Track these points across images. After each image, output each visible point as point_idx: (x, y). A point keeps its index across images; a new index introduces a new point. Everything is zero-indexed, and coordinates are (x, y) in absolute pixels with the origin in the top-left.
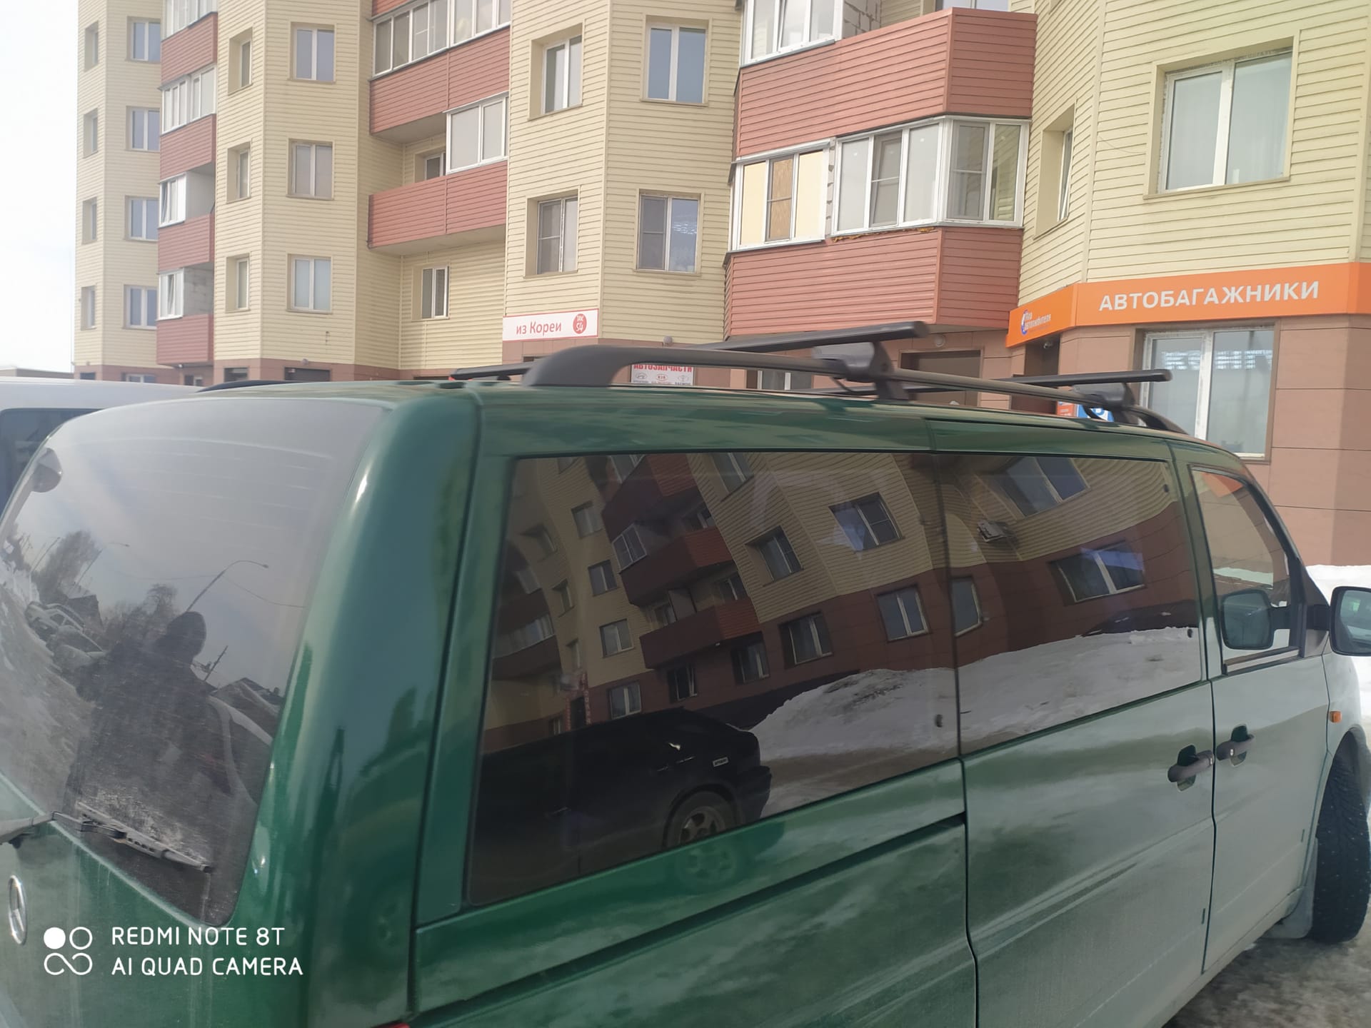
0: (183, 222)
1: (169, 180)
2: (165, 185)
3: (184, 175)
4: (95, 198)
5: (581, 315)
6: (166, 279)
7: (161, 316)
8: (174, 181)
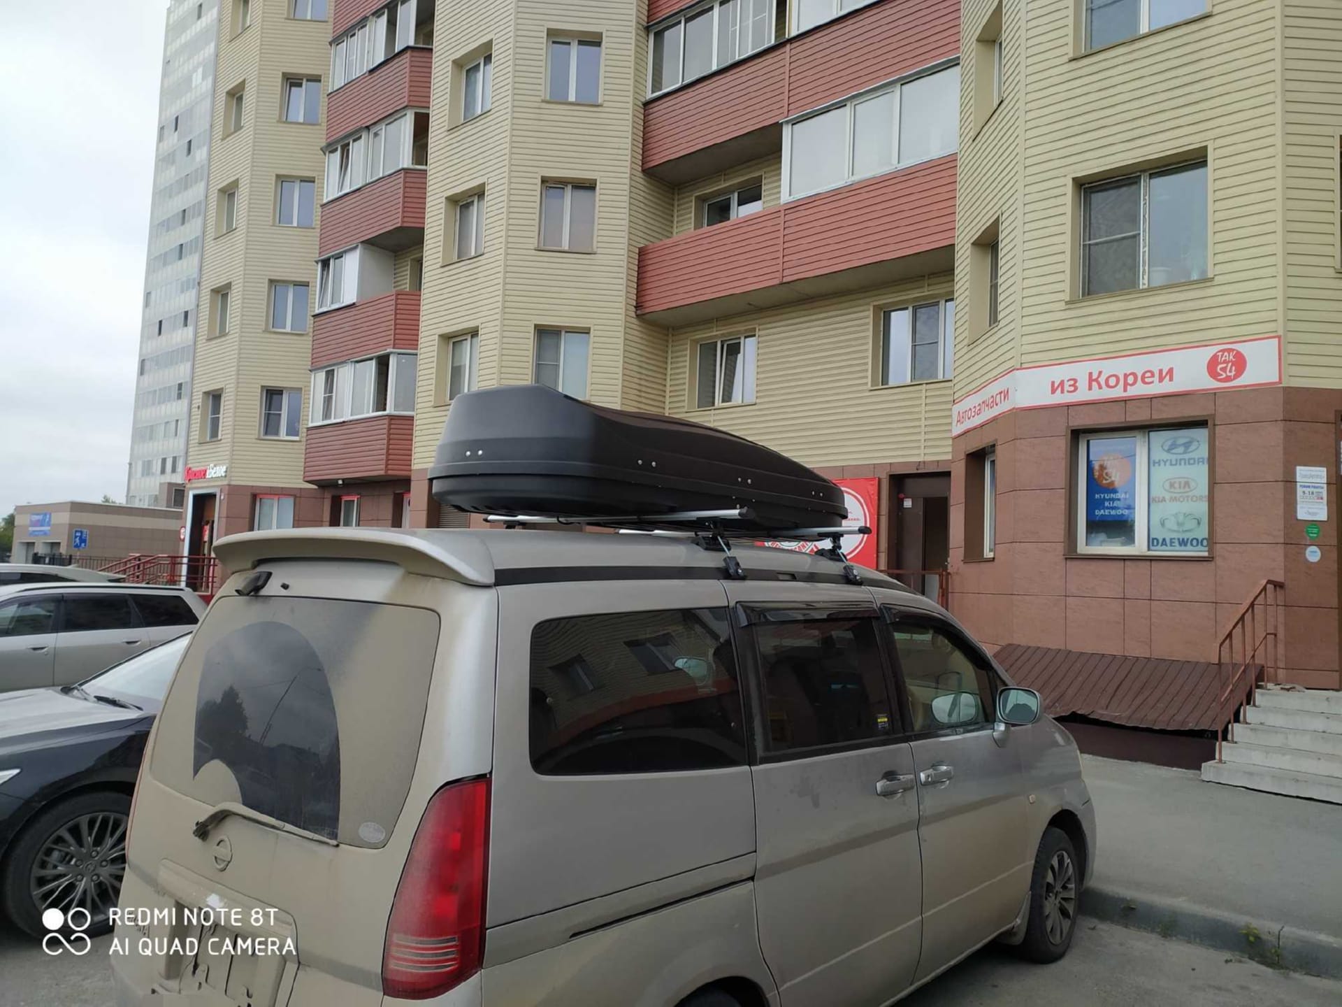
0: (354, 304)
1: (333, 256)
2: (325, 264)
3: (355, 248)
4: (230, 283)
5: (1232, 350)
6: (321, 376)
7: (312, 422)
8: (342, 257)
